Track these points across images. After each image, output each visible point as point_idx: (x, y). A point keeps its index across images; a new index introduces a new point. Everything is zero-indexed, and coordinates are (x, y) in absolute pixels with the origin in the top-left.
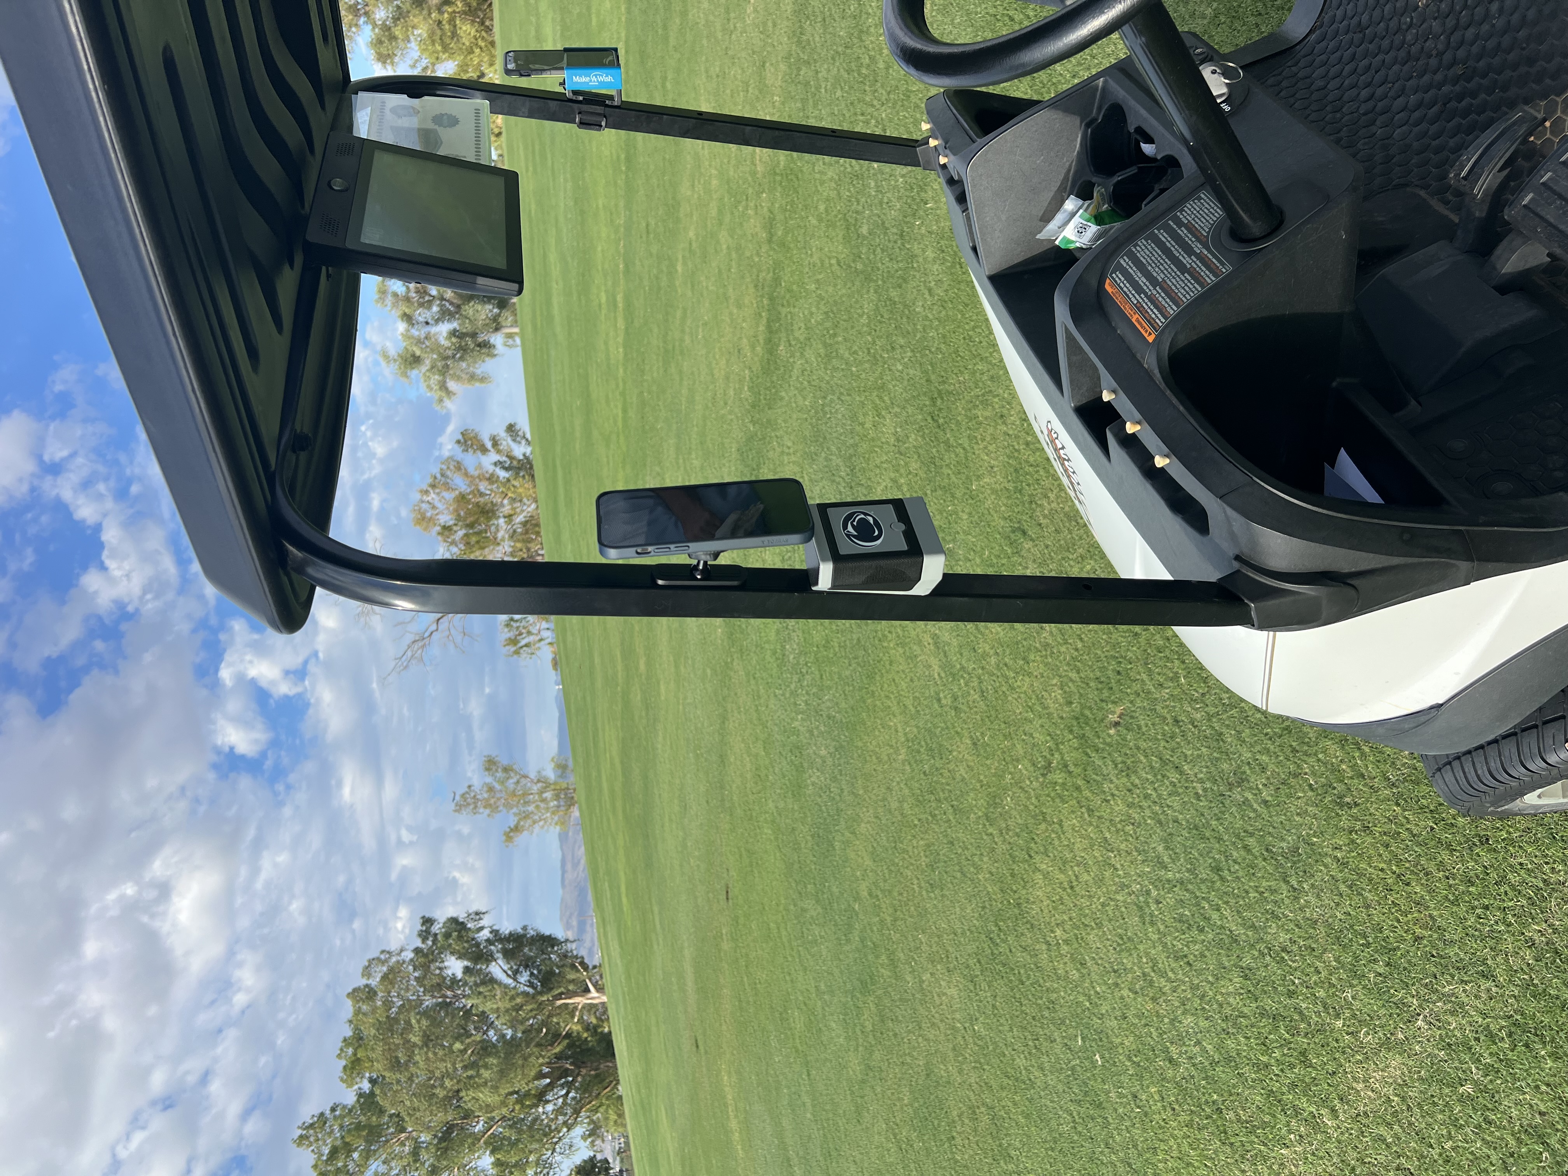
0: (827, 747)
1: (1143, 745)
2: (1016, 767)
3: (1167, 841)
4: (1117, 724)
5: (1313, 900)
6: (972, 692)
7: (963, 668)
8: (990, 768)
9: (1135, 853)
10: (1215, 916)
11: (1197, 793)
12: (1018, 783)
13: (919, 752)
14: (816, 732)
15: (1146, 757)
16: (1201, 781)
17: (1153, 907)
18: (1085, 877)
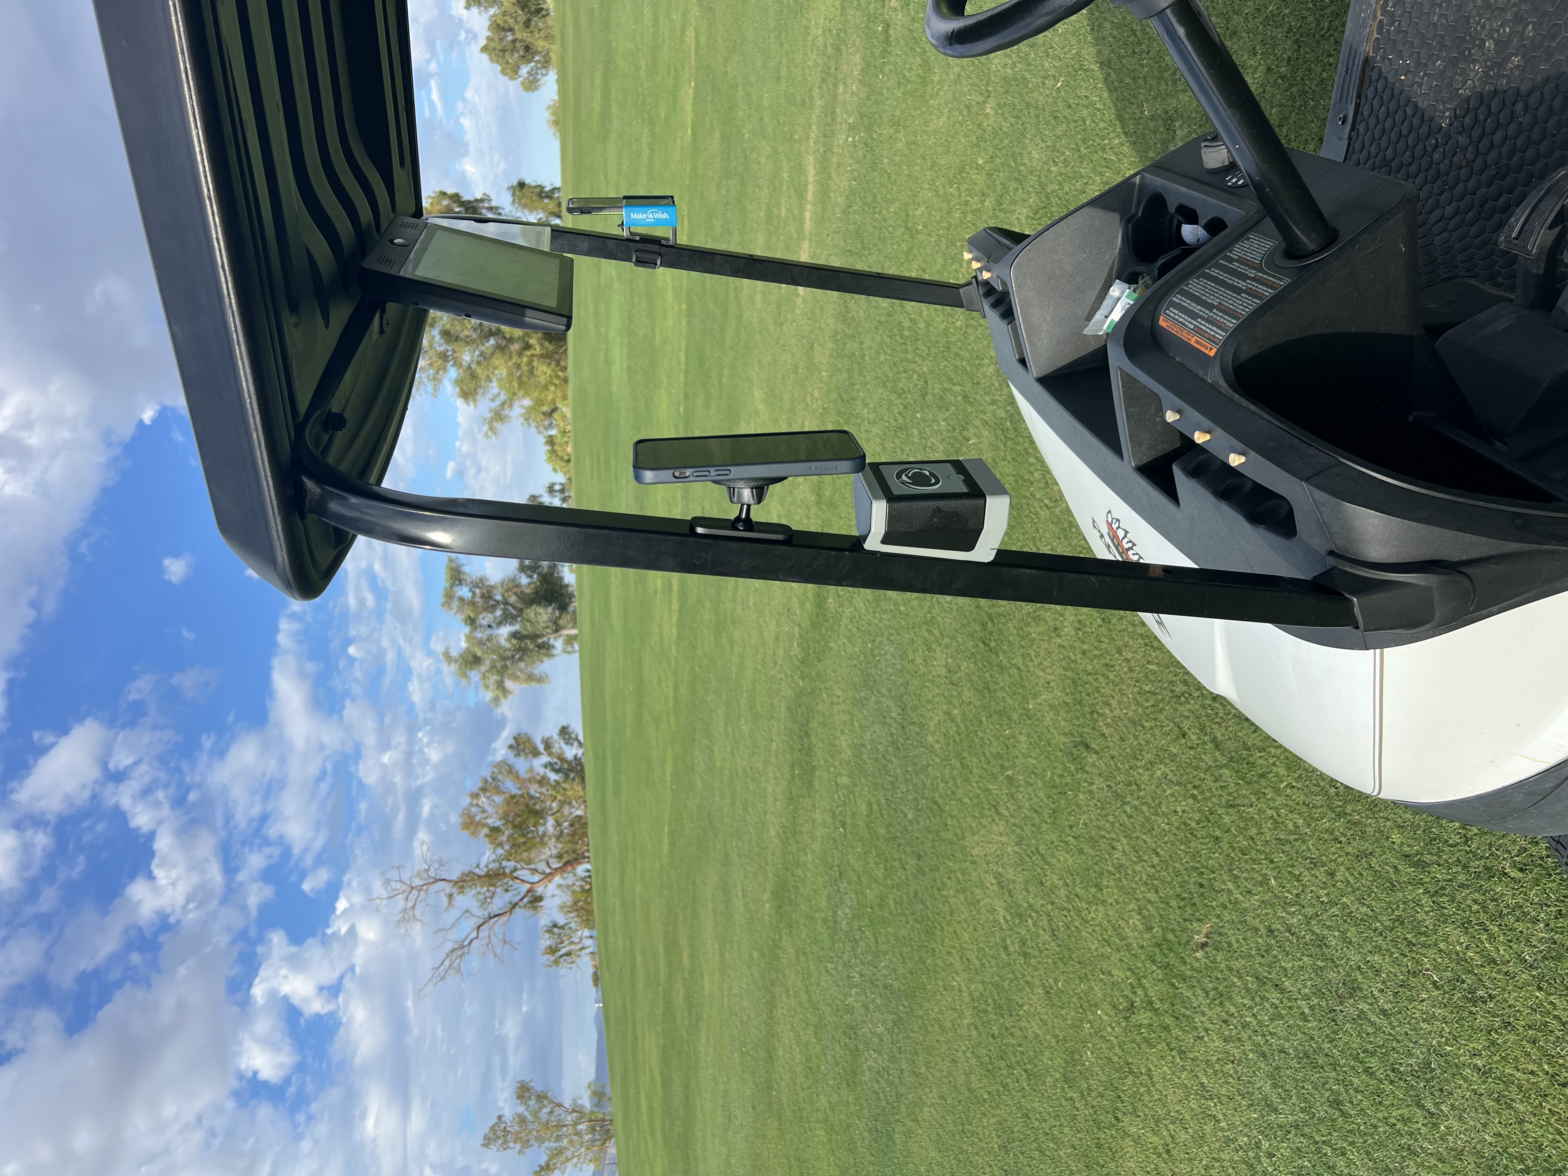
0: (884, 1022)
1: (1237, 965)
2: (1094, 1014)
3: (1274, 1076)
4: (1204, 945)
5: (1456, 1125)
6: (1042, 932)
7: (1030, 906)
8: (1064, 1020)
9: (1239, 1098)
10: (1341, 1163)
11: (1303, 1013)
12: (1098, 1033)
14: (871, 1007)
15: (1240, 978)
16: (1307, 998)
17: (1265, 1161)
18: (1183, 1136)
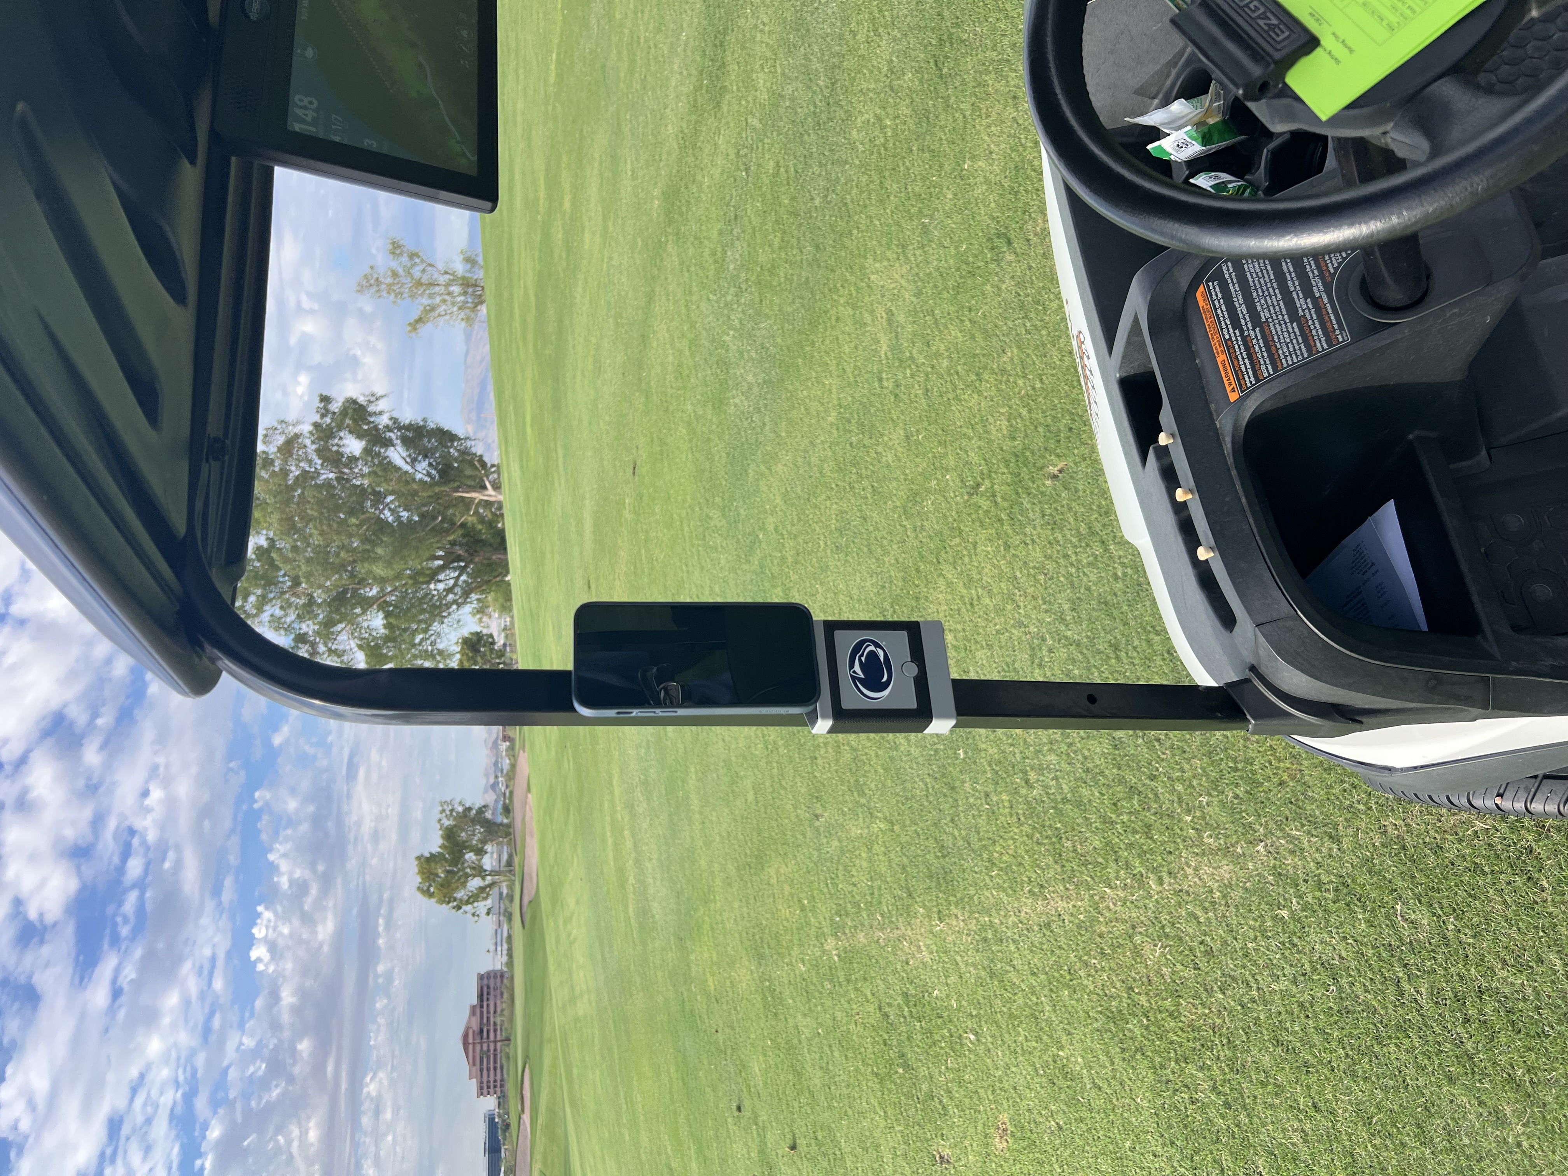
1: (1076, 508)
2: (943, 476)
3: (1074, 603)
4: (1055, 477)
12: (942, 491)
13: (849, 422)
15: (1076, 520)
16: (1123, 564)
17: (1045, 653)
18: (987, 601)
